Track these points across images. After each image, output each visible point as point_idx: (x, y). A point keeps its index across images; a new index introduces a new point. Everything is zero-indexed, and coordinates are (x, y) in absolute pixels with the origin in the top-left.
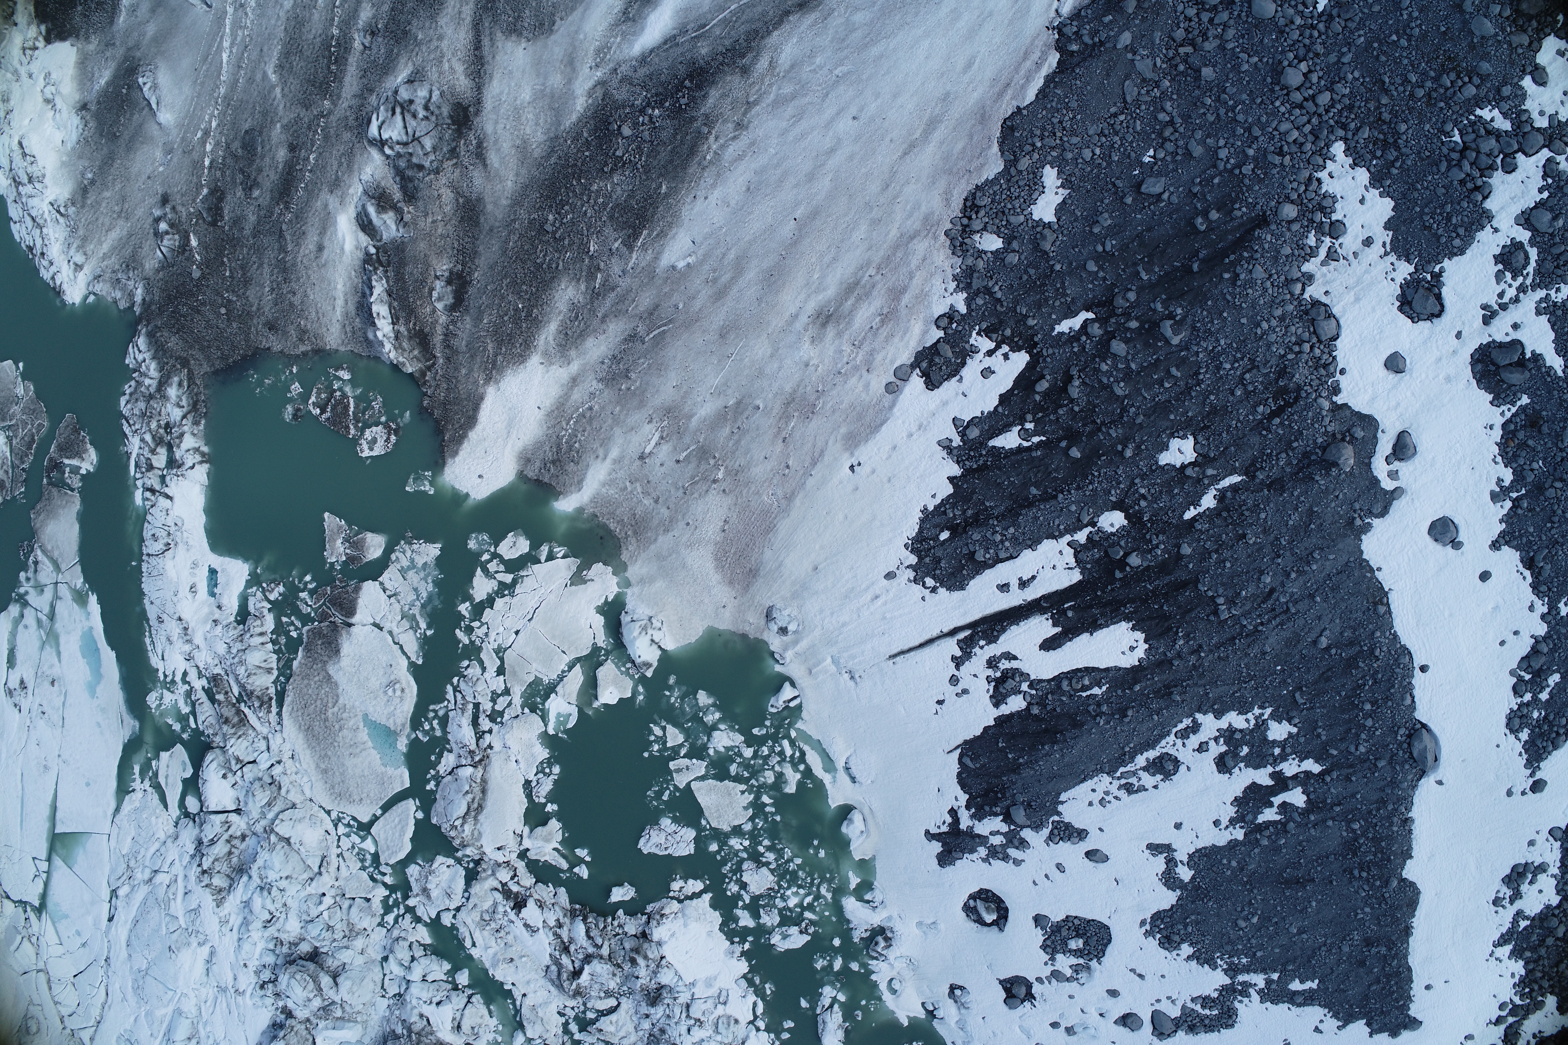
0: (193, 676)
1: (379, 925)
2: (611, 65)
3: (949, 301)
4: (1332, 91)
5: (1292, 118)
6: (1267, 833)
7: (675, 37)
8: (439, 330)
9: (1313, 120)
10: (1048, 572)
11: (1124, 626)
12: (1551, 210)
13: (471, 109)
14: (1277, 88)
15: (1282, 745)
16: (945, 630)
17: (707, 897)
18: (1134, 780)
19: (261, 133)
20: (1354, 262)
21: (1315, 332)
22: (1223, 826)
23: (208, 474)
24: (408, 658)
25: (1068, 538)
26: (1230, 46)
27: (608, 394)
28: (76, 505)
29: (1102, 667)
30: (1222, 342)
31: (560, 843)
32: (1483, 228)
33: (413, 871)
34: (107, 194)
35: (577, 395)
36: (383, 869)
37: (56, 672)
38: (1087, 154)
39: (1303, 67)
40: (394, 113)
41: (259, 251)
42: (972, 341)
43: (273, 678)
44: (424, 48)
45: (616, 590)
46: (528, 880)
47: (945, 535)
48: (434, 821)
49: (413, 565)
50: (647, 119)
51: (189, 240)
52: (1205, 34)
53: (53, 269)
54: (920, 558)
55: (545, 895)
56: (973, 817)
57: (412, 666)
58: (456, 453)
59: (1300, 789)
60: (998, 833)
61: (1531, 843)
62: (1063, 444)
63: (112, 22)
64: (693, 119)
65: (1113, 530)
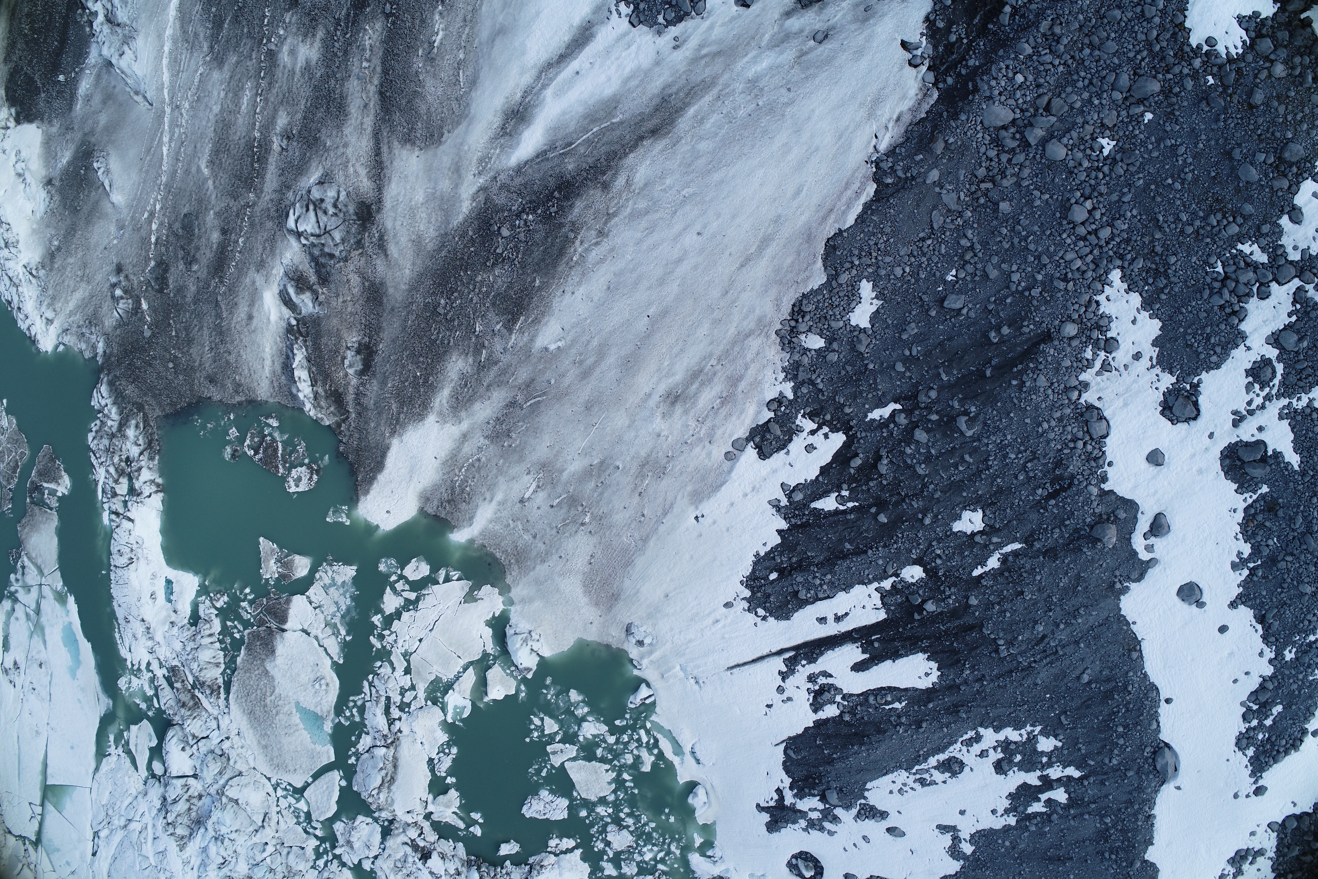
0: (155, 666)
1: (312, 867)
2: (492, 174)
3: (779, 388)
4: (1112, 226)
5: (1077, 248)
6: (1035, 821)
7: (545, 152)
8: (351, 390)
9: (1095, 252)
10: (859, 610)
11: (921, 656)
12: (1298, 332)
13: (373, 207)
14: (1065, 222)
15: (1050, 755)
16: (774, 650)
17: (578, 852)
18: (926, 776)
19: (197, 218)
20: (1125, 373)
21: (1088, 432)
22: (999, 814)
23: (163, 501)
24: (332, 658)
25: (876, 585)
26: (1025, 183)
27: (493, 449)
28: (54, 521)
29: (902, 687)
30: (1009, 437)
31: (458, 808)
32: (1237, 346)
33: (339, 827)
34: (71, 260)
35: (467, 449)
36: (314, 824)
37: (43, 656)
38: (898, 271)
39: (1089, 204)
40: (308, 210)
41: (199, 316)
42: (798, 422)
43: (221, 670)
44: (332, 154)
45: (501, 607)
46: (432, 836)
47: (774, 576)
49: (333, 583)
50: (522, 222)
51: (140, 304)
52: (1004, 172)
53: (28, 322)
54: (753, 593)
55: (446, 848)
56: (795, 796)
57: (335, 664)
58: (367, 492)
59: (1062, 789)
60: (815, 809)
61: (1253, 834)
62: (873, 510)
63: (70, 109)
64: (561, 225)
65: (914, 581)
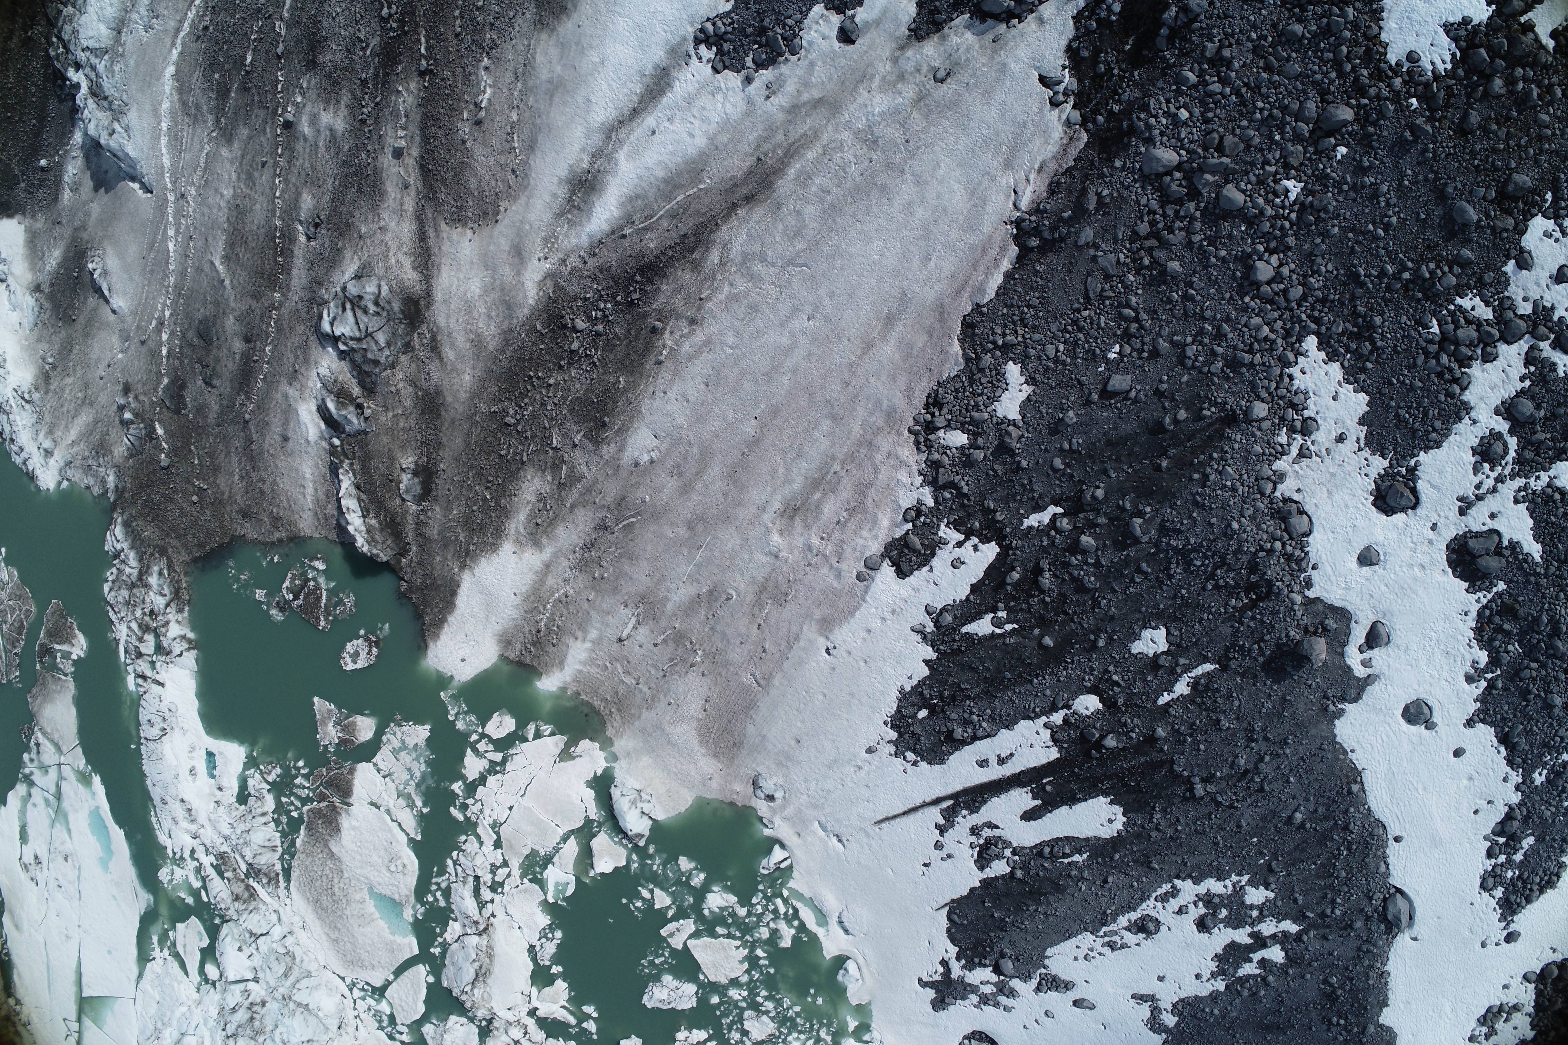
0: (201, 854)
2: (560, 255)
3: (915, 495)
4: (1304, 284)
5: (1263, 313)
6: (1247, 985)
7: (622, 228)
8: (410, 519)
9: (1285, 316)
10: (1026, 750)
11: (1102, 800)
12: (1533, 399)
13: (422, 302)
14: (1247, 283)
15: (1261, 908)
16: (928, 800)
18: (1116, 938)
19: (214, 324)
20: (1327, 460)
21: (1286, 530)
22: (1204, 979)
23: (197, 660)
24: (407, 834)
25: (1044, 719)
26: (1197, 239)
27: (581, 580)
28: (71, 689)
29: (1082, 837)
30: (1192, 541)
32: (1461, 420)
33: (428, 1029)
34: (69, 380)
35: (551, 581)
36: (400, 1028)
37: (68, 847)
38: (1051, 350)
39: (1274, 260)
40: (344, 310)
41: (226, 440)
42: (941, 534)
43: (279, 854)
44: (369, 242)
45: (604, 764)
46: (538, 1036)
47: (923, 714)
48: (445, 984)
49: (404, 746)
50: (600, 313)
51: (154, 429)
52: (1170, 227)
53: (24, 455)
54: (900, 735)
56: (964, 967)
57: (411, 840)
58: (436, 636)
59: (1278, 946)
60: (988, 982)
61: (1505, 987)
62: (1037, 631)
63: (56, 199)
64: (645, 315)
65: (1088, 713)
